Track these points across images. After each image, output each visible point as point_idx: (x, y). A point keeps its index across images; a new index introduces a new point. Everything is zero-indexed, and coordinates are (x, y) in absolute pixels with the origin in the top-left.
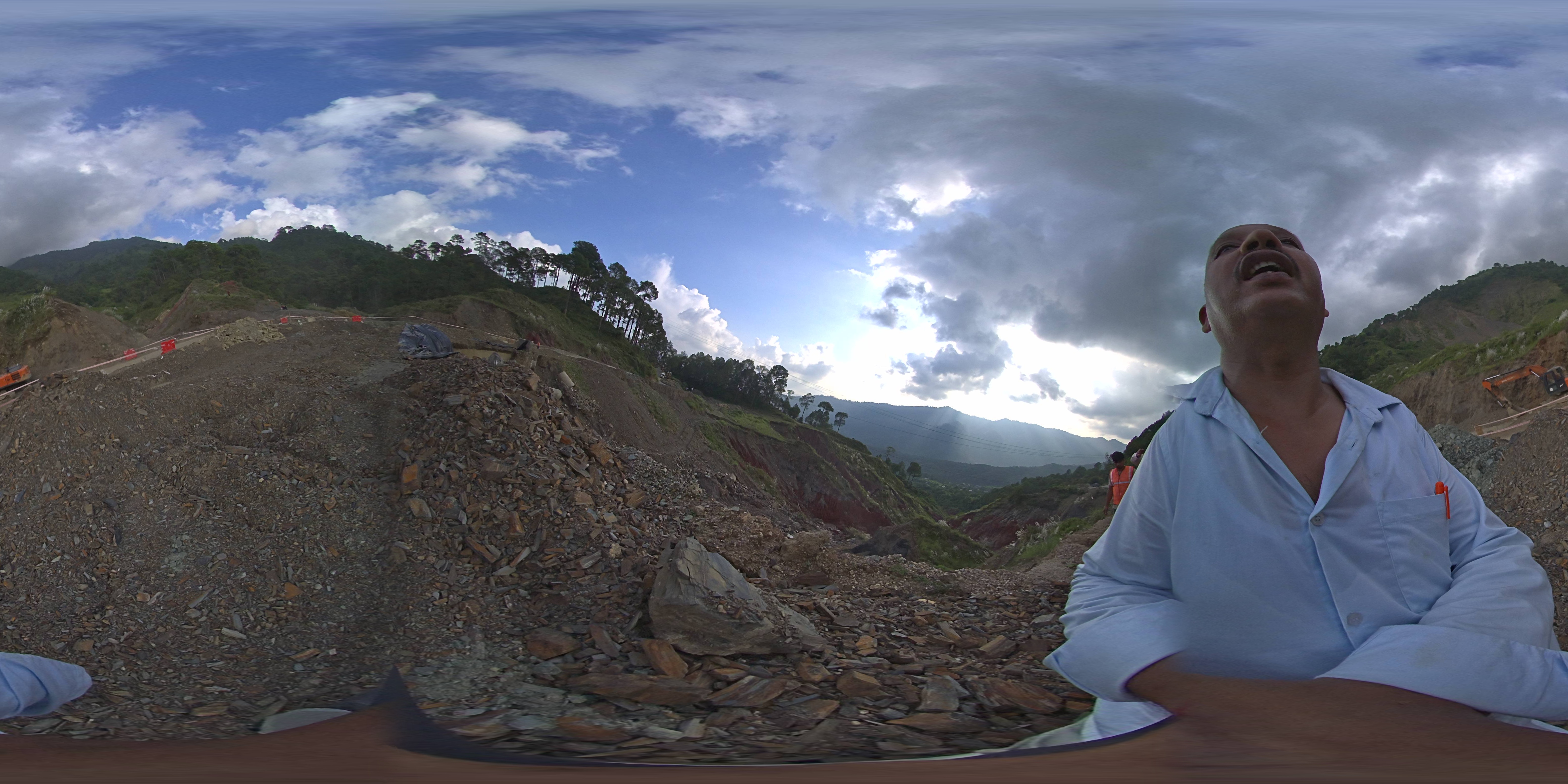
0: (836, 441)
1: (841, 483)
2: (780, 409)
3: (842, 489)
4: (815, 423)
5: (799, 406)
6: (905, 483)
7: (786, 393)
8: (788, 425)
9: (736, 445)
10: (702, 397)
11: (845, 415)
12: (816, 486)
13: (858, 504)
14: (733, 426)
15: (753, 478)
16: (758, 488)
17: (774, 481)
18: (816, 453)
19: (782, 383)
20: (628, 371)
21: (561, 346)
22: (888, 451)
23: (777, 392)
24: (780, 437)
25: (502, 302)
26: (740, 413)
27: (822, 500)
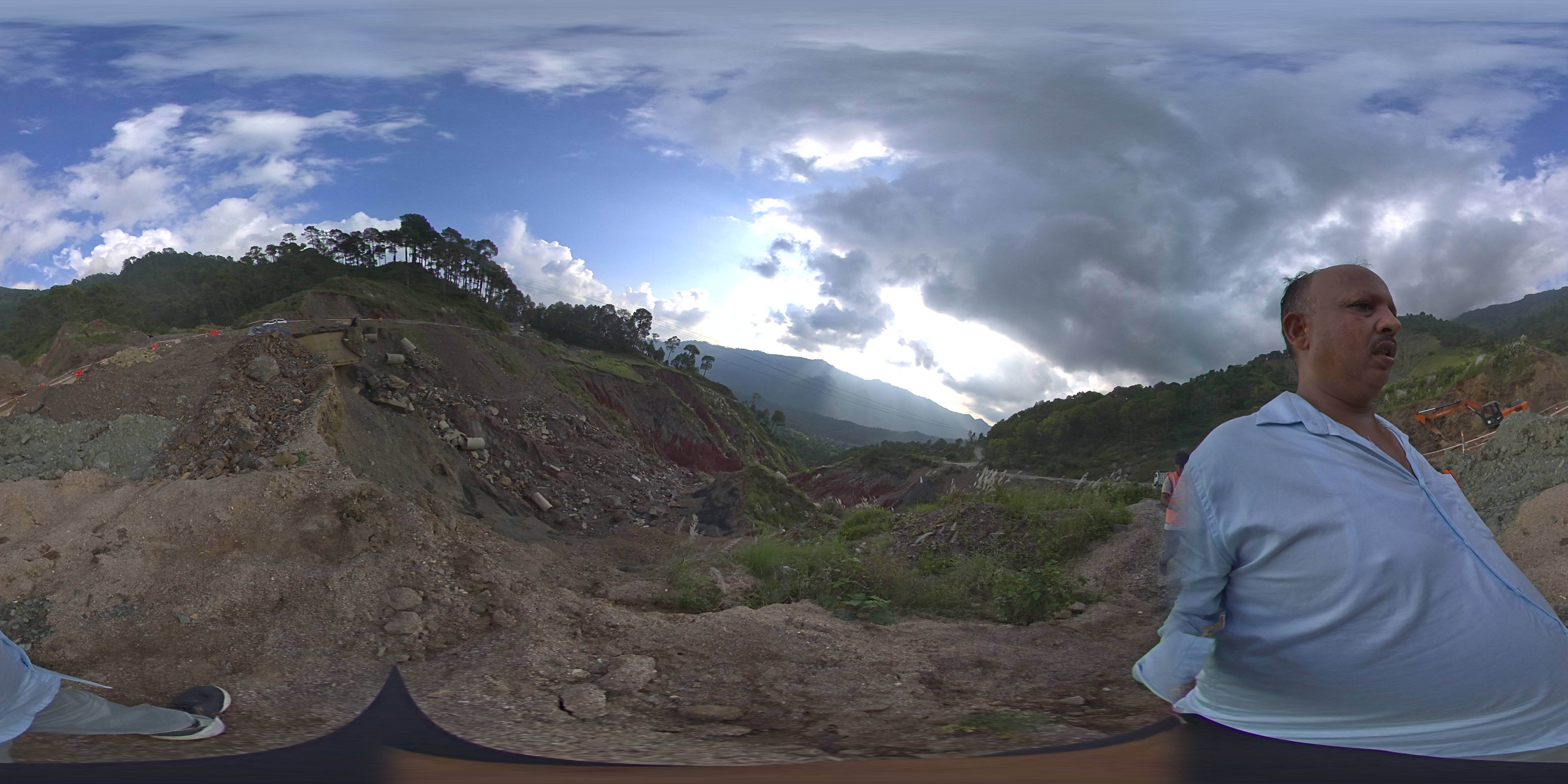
0: (702, 385)
1: (698, 426)
2: (643, 352)
3: (698, 431)
4: (681, 366)
5: (664, 349)
6: (768, 431)
7: (651, 337)
8: (651, 368)
9: (591, 387)
10: (564, 345)
11: (712, 359)
12: (673, 429)
13: (714, 448)
14: (589, 370)
15: (606, 420)
16: (610, 429)
17: (628, 423)
18: (674, 395)
19: (646, 326)
20: (474, 327)
21: (404, 316)
22: (754, 397)
23: (640, 336)
24: (640, 379)
25: (342, 289)
26: (600, 357)
27: (678, 442)
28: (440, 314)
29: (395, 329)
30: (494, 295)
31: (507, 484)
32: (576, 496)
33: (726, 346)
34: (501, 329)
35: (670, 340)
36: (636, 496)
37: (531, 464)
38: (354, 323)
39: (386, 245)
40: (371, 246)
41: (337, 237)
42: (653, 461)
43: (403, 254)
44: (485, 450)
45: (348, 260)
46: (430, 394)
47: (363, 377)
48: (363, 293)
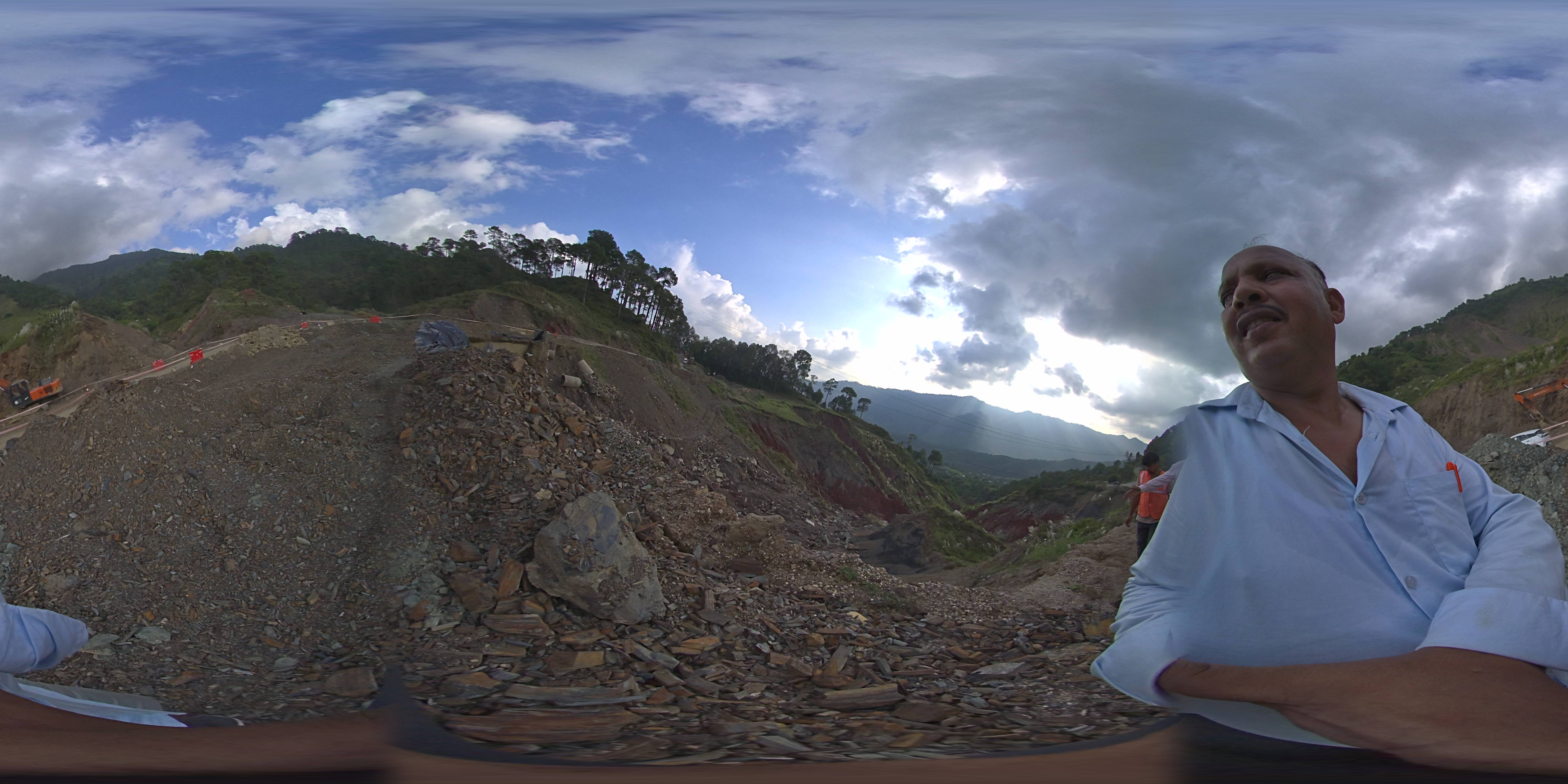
0: (860, 427)
1: (861, 469)
2: (803, 393)
3: (862, 474)
4: (838, 408)
5: (823, 391)
6: (926, 471)
7: (809, 378)
8: (810, 410)
9: (758, 429)
10: (730, 383)
11: (868, 401)
12: (837, 472)
13: (878, 491)
14: (754, 410)
15: (774, 462)
16: (779, 472)
17: (794, 466)
18: (837, 438)
19: (806, 367)
20: (648, 356)
21: (580, 334)
22: (910, 438)
23: (800, 377)
24: (802, 422)
25: (518, 295)
26: (763, 397)
27: (842, 485)
28: (614, 338)
29: (574, 349)
30: (661, 323)
33: (877, 386)
35: (828, 382)
39: (567, 258)
40: (551, 257)
41: (519, 242)
42: (822, 504)
43: (581, 269)
45: (525, 266)
48: (540, 303)
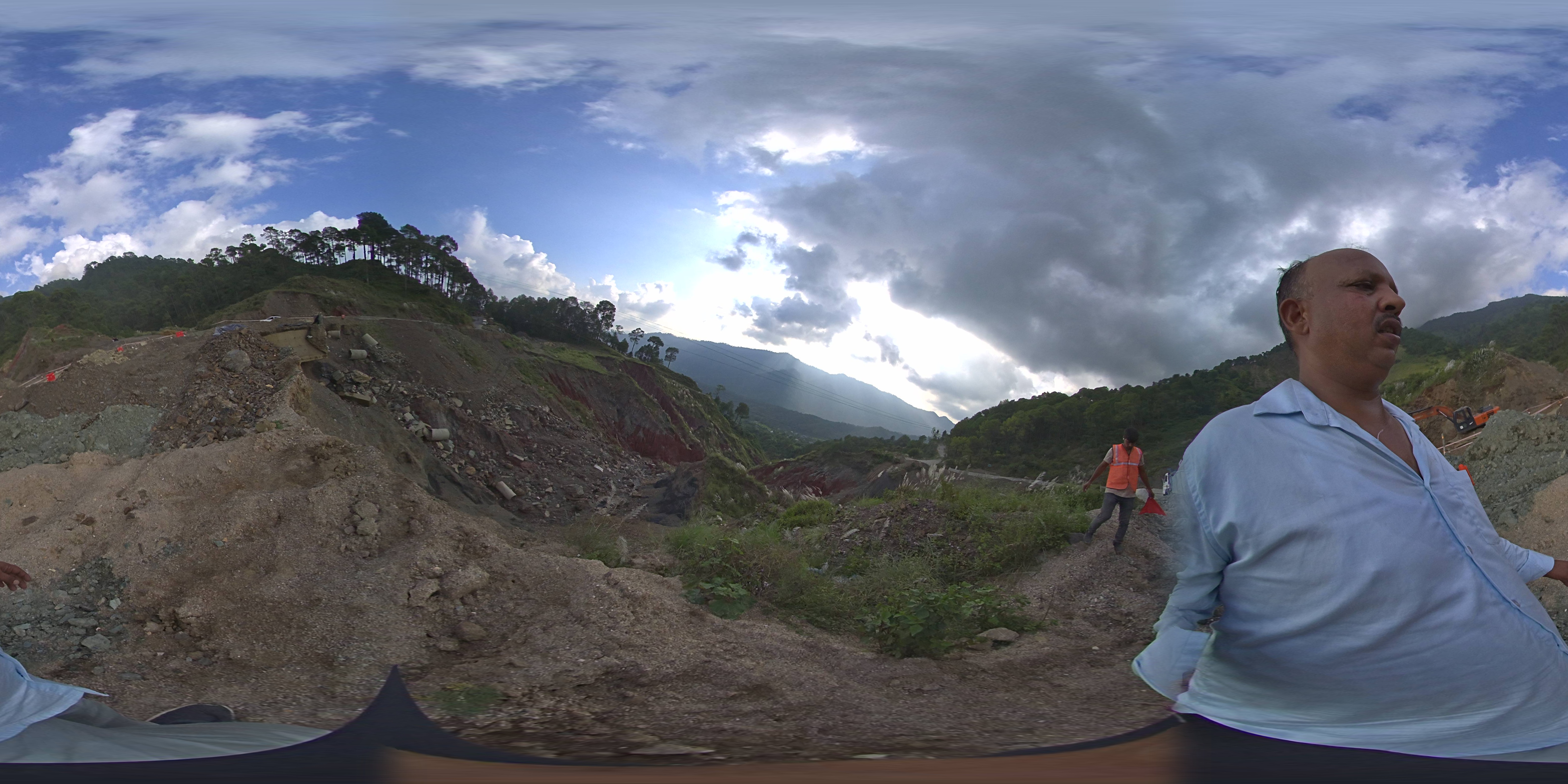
0: (666, 376)
1: (661, 417)
2: (607, 344)
3: (662, 422)
4: (645, 358)
5: (628, 340)
6: (732, 423)
7: (614, 328)
8: (616, 359)
9: (555, 379)
10: (527, 338)
11: (676, 350)
12: (636, 420)
13: (677, 439)
14: (552, 362)
15: (569, 410)
16: (573, 419)
17: (590, 413)
18: (638, 386)
19: (609, 318)
20: (437, 321)
21: (365, 312)
22: (718, 390)
23: (604, 328)
24: (603, 371)
25: (303, 288)
26: (563, 349)
27: (641, 434)
28: (402, 310)
29: (357, 325)
30: (456, 290)
31: (472, 473)
32: (539, 484)
33: (691, 338)
34: (463, 323)
35: (633, 332)
36: (599, 486)
37: (495, 453)
38: (317, 320)
39: (346, 244)
40: (331, 245)
41: (296, 237)
42: (616, 451)
43: (362, 252)
44: (450, 441)
45: (308, 259)
46: (393, 388)
47: (328, 372)
48: (324, 291)
